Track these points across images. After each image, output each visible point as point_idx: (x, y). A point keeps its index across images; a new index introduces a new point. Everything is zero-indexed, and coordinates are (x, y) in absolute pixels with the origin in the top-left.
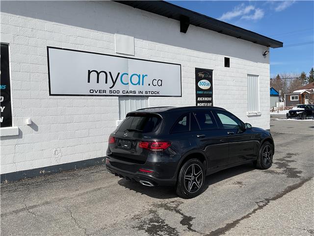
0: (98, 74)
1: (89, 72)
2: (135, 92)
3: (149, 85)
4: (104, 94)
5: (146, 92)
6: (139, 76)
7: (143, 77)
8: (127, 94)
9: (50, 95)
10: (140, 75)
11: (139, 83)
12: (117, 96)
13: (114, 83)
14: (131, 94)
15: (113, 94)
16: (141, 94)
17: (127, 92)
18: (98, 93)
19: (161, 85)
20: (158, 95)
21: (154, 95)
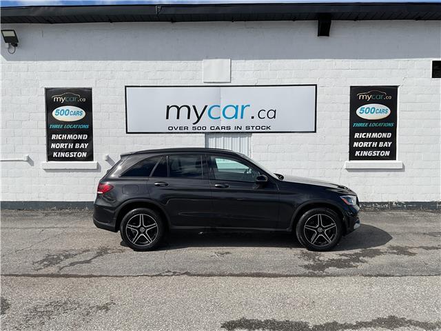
0: (179, 109)
1: (168, 108)
2: (229, 128)
3: (253, 118)
4: (186, 131)
5: (248, 128)
6: (236, 108)
7: (243, 108)
8: (218, 131)
9: (127, 133)
10: (237, 106)
11: (236, 116)
12: (203, 133)
13: (199, 118)
14: (223, 130)
15: (197, 131)
16: (239, 130)
17: (218, 128)
18: (178, 130)
19: (274, 117)
20: (268, 130)
21: (261, 130)
